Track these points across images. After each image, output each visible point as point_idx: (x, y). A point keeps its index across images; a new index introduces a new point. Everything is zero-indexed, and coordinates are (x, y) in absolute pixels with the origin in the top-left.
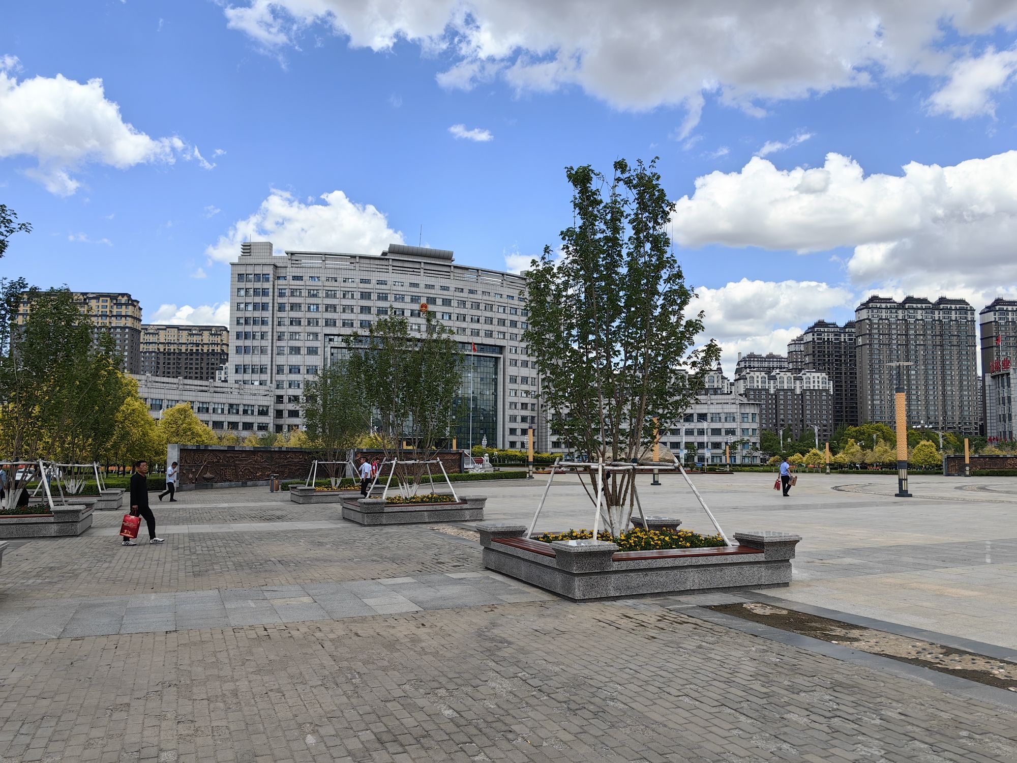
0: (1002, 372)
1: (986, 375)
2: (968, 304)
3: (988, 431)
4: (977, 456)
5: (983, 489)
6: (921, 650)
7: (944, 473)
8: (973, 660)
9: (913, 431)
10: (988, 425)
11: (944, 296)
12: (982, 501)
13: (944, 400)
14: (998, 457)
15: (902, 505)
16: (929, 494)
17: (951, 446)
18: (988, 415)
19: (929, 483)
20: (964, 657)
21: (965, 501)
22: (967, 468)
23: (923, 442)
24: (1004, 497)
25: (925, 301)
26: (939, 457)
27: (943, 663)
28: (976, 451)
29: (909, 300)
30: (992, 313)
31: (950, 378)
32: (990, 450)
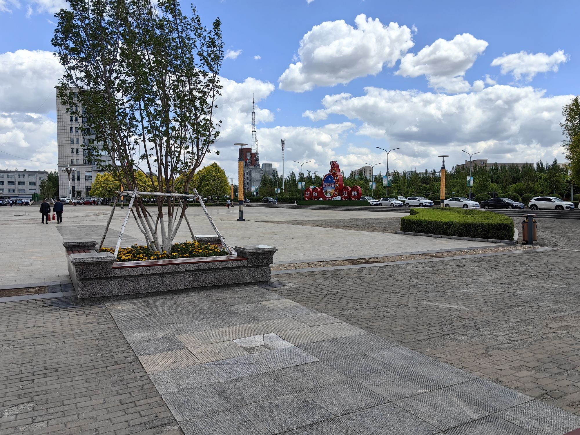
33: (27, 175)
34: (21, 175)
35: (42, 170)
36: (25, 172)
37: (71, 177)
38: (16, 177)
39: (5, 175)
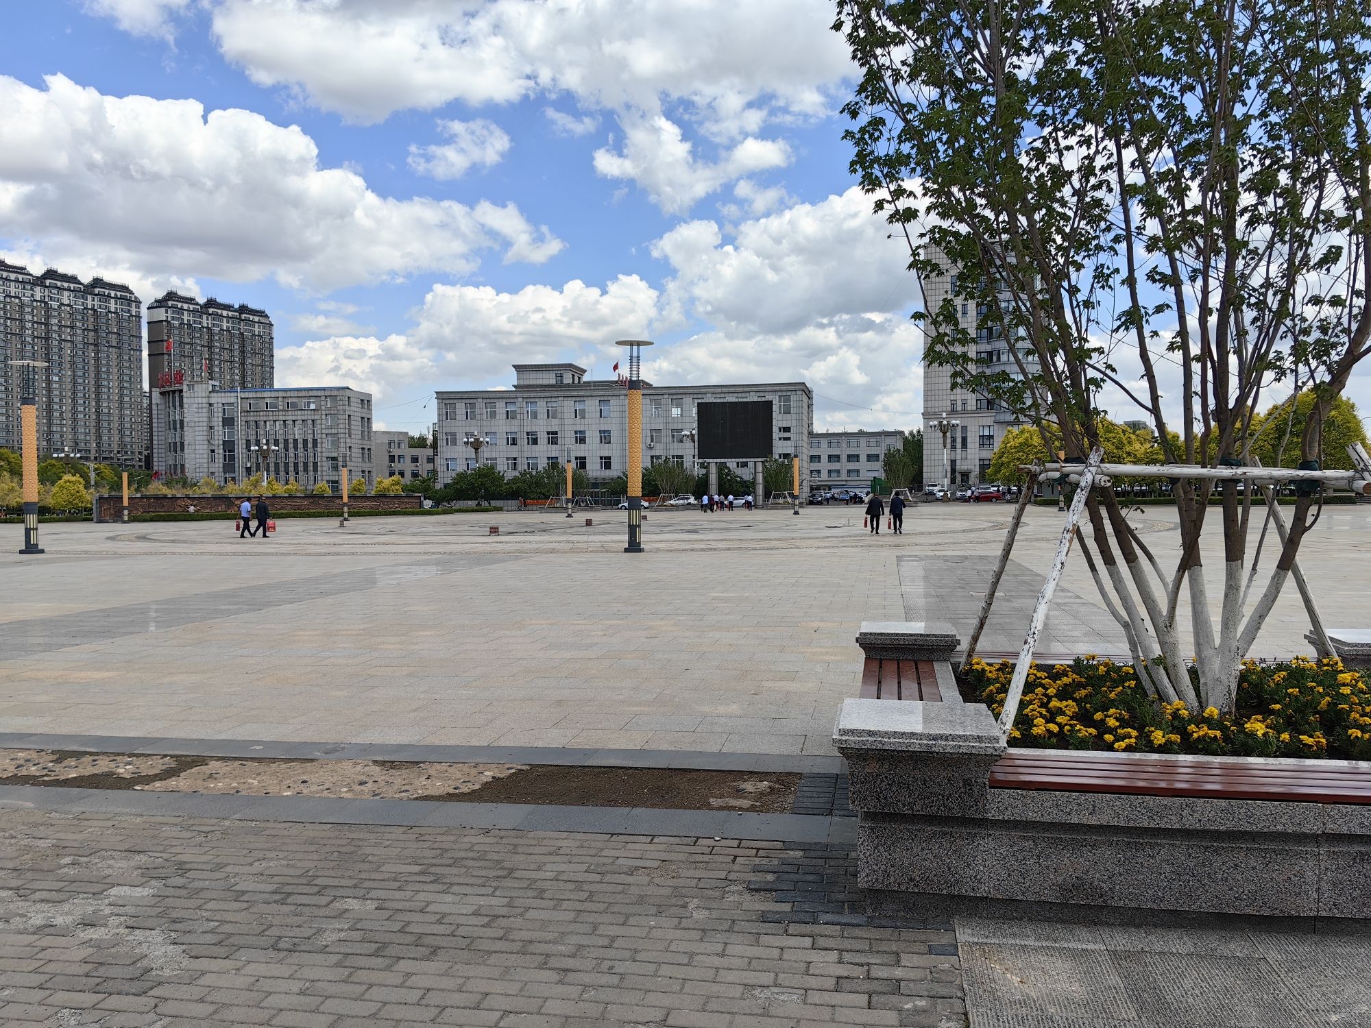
0: (173, 388)
1: (154, 389)
2: (131, 293)
3: (155, 464)
4: (139, 495)
5: (143, 538)
6: (22, 762)
7: (95, 520)
8: (94, 761)
9: (54, 462)
10: (155, 455)
11: (100, 276)
12: (140, 554)
13: (98, 421)
14: (165, 497)
15: (30, 564)
16: (68, 548)
17: (104, 482)
18: (155, 442)
19: (71, 533)
20: (83, 759)
21: (116, 555)
22: (126, 512)
23: (66, 477)
24: (168, 548)
25: (73, 279)
26: (88, 497)
27: (53, 774)
28: (137, 490)
29: (51, 274)
30: (163, 310)
31: (106, 390)
32: (157, 488)
33: (863, 441)
34: (853, 440)
35: (892, 429)
36: (861, 434)
37: (949, 440)
38: (844, 445)
39: (824, 442)
